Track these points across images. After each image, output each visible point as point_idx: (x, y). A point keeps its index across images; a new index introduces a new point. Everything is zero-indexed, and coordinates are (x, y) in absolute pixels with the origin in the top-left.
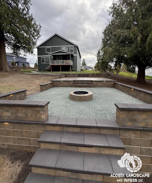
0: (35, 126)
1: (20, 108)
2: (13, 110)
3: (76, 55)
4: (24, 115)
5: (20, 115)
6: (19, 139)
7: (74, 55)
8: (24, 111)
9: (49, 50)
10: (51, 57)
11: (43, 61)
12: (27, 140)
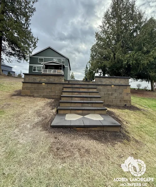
0: (59, 85)
1: (52, 76)
2: (48, 77)
3: (67, 66)
4: (53, 80)
5: (51, 80)
6: (50, 92)
7: (65, 66)
8: (53, 78)
9: (41, 60)
10: (43, 66)
11: (35, 70)
12: (54, 92)
